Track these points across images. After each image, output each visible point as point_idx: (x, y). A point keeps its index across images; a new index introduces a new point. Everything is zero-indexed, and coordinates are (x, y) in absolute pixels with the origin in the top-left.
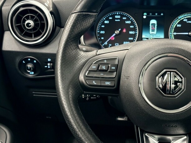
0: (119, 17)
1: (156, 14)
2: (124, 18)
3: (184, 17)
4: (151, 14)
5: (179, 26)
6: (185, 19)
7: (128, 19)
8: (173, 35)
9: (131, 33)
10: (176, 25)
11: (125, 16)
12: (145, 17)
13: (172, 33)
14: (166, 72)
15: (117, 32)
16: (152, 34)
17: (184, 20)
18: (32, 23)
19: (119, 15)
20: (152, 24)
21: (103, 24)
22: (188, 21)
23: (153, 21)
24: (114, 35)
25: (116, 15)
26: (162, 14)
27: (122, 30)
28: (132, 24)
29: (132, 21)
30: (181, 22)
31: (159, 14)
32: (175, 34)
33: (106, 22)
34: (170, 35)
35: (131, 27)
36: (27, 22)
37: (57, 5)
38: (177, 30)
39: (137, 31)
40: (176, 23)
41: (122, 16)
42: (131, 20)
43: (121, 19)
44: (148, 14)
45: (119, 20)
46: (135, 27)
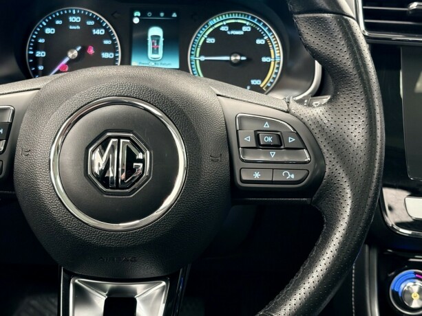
0: (77, 19)
1: (162, 14)
2: (91, 22)
3: (222, 21)
4: (149, 14)
5: (211, 41)
6: (223, 25)
7: (99, 25)
8: (198, 62)
9: (106, 55)
10: (205, 40)
11: (91, 18)
12: (136, 21)
13: (196, 58)
14: (110, 138)
15: (73, 54)
16: (155, 60)
17: (223, 29)
19: (76, 15)
20: (153, 37)
21: (42, 34)
22: (230, 30)
23: (156, 31)
24: (66, 60)
25: (72, 15)
26: (174, 15)
27: (85, 50)
28: (108, 35)
29: (107, 30)
30: (216, 33)
31: (168, 14)
32: (203, 58)
33: (49, 31)
34: (191, 61)
35: (107, 42)
38: (206, 49)
39: (118, 52)
40: (203, 35)
41: (85, 17)
42: (105, 28)
43: (82, 24)
44: (143, 14)
45: (78, 27)
46: (114, 44)
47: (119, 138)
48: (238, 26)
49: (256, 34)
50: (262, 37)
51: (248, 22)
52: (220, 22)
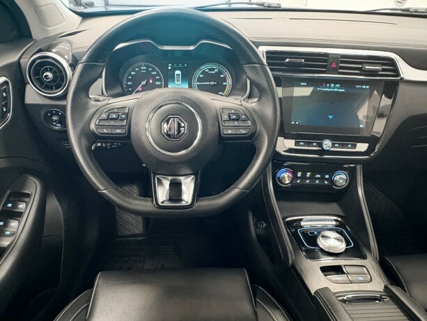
0: (145, 68)
1: (180, 65)
2: (150, 69)
4: (175, 65)
5: (202, 76)
7: (154, 70)
8: (196, 85)
9: (157, 83)
11: (151, 67)
12: (170, 68)
13: (196, 83)
14: (170, 118)
15: (144, 83)
16: (178, 85)
17: (206, 71)
18: (50, 75)
19: (144, 66)
20: (177, 75)
21: (130, 75)
22: (209, 71)
23: (178, 72)
24: (141, 85)
25: (142, 66)
26: (186, 65)
27: (148, 81)
28: (158, 74)
30: (204, 72)
31: (183, 65)
32: (198, 83)
33: (132, 73)
34: (193, 85)
35: (157, 77)
36: (45, 74)
37: (76, 56)
38: (200, 80)
39: (162, 82)
40: (198, 74)
41: (148, 67)
42: (156, 71)
43: (147, 70)
44: (173, 65)
45: (145, 71)
46: (161, 78)
47: (174, 118)
48: (213, 70)
49: (220, 72)
50: (223, 74)
51: (216, 68)
52: (205, 68)
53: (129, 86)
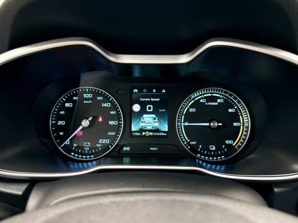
0: (89, 96)
1: (154, 91)
2: (99, 98)
3: (201, 95)
4: (145, 91)
5: (193, 110)
6: (202, 98)
7: (106, 100)
8: (183, 126)
9: (112, 123)
10: (188, 109)
11: (101, 95)
13: (182, 123)
15: (86, 123)
17: (201, 101)
19: (89, 93)
21: (63, 108)
22: (207, 102)
24: (81, 128)
25: (86, 93)
26: (164, 91)
27: (95, 118)
28: (113, 108)
29: (113, 103)
30: (197, 104)
31: (159, 90)
32: (187, 124)
33: (67, 105)
34: (178, 126)
35: (112, 113)
38: (189, 117)
39: (121, 121)
40: (187, 106)
41: (96, 94)
42: (111, 102)
43: (93, 99)
44: (140, 91)
45: (90, 102)
46: (118, 114)
49: (228, 104)
50: (232, 107)
51: (219, 96)
52: (197, 96)
53: (61, 128)
